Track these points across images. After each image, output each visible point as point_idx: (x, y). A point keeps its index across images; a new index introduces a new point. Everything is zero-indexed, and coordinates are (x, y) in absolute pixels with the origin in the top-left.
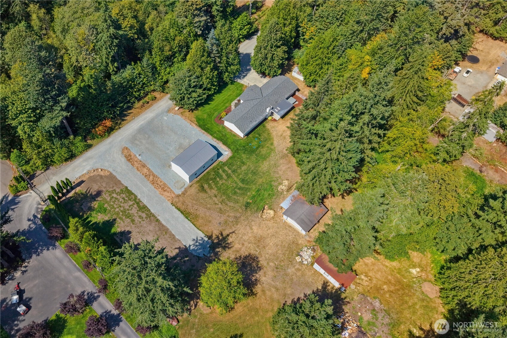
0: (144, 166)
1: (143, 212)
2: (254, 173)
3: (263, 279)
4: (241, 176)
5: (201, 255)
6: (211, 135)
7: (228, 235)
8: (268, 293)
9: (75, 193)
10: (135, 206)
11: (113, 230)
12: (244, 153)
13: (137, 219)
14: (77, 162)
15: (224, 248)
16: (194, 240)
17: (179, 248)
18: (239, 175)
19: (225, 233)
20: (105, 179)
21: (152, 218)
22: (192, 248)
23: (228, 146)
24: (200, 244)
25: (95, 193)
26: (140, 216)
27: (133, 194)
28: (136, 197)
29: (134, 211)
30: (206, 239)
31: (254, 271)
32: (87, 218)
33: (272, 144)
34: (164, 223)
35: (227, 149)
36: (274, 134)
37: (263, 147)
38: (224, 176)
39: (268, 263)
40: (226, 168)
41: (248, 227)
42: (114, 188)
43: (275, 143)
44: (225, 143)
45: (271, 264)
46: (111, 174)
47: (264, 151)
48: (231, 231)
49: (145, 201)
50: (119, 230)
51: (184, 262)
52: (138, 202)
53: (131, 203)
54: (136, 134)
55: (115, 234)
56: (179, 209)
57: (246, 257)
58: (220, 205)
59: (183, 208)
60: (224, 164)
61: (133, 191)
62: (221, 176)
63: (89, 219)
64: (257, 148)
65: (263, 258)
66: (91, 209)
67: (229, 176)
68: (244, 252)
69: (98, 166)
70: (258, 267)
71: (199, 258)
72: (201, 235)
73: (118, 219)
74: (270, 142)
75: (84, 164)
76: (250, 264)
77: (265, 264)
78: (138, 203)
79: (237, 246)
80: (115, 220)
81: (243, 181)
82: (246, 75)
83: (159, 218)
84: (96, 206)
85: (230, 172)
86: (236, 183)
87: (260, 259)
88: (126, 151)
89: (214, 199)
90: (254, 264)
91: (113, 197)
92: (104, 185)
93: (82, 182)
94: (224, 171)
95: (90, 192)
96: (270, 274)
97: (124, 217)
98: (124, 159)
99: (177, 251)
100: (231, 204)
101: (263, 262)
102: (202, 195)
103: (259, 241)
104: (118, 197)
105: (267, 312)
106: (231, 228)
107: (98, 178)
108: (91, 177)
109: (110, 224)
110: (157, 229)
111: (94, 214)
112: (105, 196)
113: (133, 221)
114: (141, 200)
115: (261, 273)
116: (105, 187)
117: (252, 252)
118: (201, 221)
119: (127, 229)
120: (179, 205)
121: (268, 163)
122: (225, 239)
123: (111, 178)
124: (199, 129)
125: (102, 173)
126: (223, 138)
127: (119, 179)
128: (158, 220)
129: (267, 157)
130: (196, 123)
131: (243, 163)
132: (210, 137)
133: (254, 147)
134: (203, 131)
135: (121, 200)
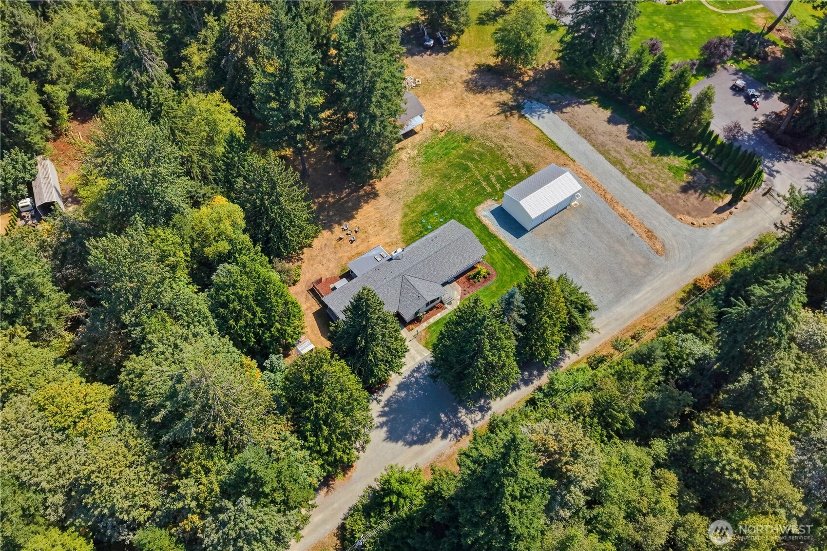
0: (623, 216)
1: (615, 157)
2: (446, 177)
3: (464, 74)
4: (469, 175)
5: (535, 102)
6: (506, 248)
7: (498, 114)
8: (462, 63)
9: (722, 198)
10: (627, 166)
11: (653, 144)
12: (455, 207)
13: (622, 151)
15: (505, 104)
16: (543, 117)
17: (562, 112)
18: (472, 177)
19: (502, 117)
20: (681, 209)
21: (601, 149)
22: (546, 111)
23: (479, 221)
24: (535, 112)
25: (690, 192)
26: (618, 152)
27: (633, 182)
28: (628, 177)
29: (628, 161)
30: (527, 115)
31: (473, 81)
32: (693, 163)
33: (405, 215)
34: (585, 141)
35: (484, 219)
36: (397, 232)
37: (423, 212)
38: (494, 179)
39: (455, 84)
40: (489, 190)
41: (471, 118)
42: (664, 195)
43: (398, 216)
44: (484, 228)
45: (451, 83)
46: (674, 215)
47: (423, 206)
48: (494, 118)
49: (614, 171)
50: (645, 143)
51: (555, 100)
53: (634, 171)
54: (645, 277)
55: (650, 140)
56: (564, 153)
57: (480, 92)
58: (505, 145)
59: (558, 153)
60: (490, 196)
61: (634, 185)
62: (497, 180)
63: (690, 161)
64: (432, 212)
65: (460, 89)
66: (692, 173)
67: (487, 178)
68: (481, 97)
69: (700, 232)
70: (467, 83)
71: (538, 100)
72: (534, 120)
73: (649, 154)
74: (408, 219)
75: (724, 238)
76: (476, 86)
77: (458, 84)
78: (624, 169)
79: (489, 103)
80: (653, 155)
81: (466, 169)
82: (414, 371)
83: (592, 148)
84: (685, 175)
85: (484, 184)
86: (477, 167)
87: (464, 89)
88: (659, 247)
89: (512, 154)
90: (472, 86)
91: (664, 183)
92: (681, 202)
93: (718, 212)
94: (493, 186)
95: (698, 194)
96: (456, 76)
97: (641, 156)
98: (659, 233)
99: (564, 110)
100: (488, 143)
101: (461, 87)
102: (530, 161)
103: (460, 103)
104: (655, 182)
105: (467, 52)
106: (494, 121)
107: (693, 213)
108: (707, 217)
109: (659, 152)
110: (593, 136)
111: (685, 166)
112: (676, 187)
113: (628, 150)
114: (620, 174)
116: (679, 198)
117: (471, 96)
118: (534, 135)
119: (633, 142)
120: (564, 157)
121: (422, 188)
122: (504, 112)
123: (673, 211)
125: (690, 219)
126: (487, 238)
127: (658, 205)
128: (593, 146)
129: (419, 196)
131: (459, 192)
132: (509, 245)
133: (436, 214)
134: (520, 257)
135: (650, 177)
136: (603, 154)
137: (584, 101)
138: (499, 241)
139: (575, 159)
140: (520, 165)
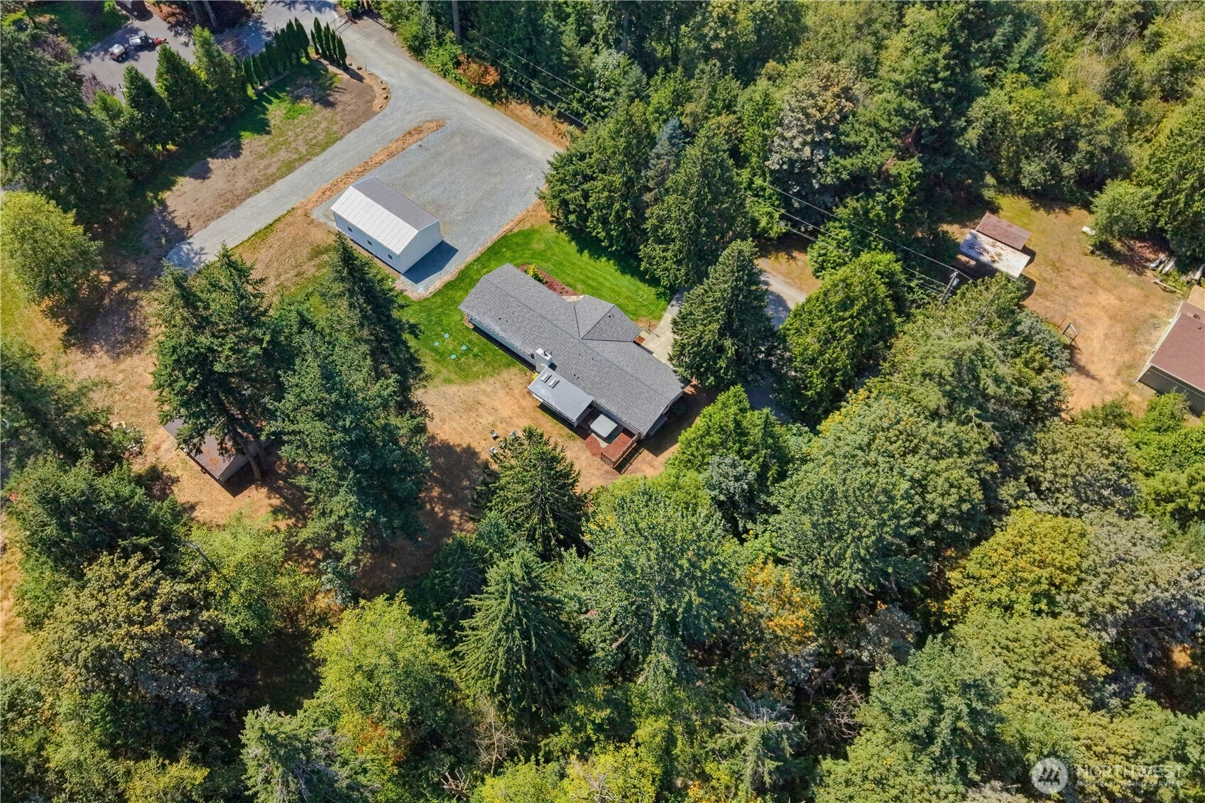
0: (391, 155)
1: (279, 169)
3: (92, 363)
5: (166, 262)
6: (477, 260)
9: (336, 75)
10: (295, 156)
11: (246, 133)
12: (419, 322)
13: (264, 162)
14: (407, 63)
16: (202, 249)
17: (189, 227)
20: (364, 107)
21: (263, 183)
22: (185, 247)
23: (439, 293)
24: (190, 259)
25: (332, 100)
26: (270, 165)
27: (324, 150)
28: (316, 155)
29: (283, 155)
31: (113, 348)
32: (277, 97)
33: (448, 381)
34: (250, 200)
35: (432, 289)
36: (483, 386)
37: (435, 360)
39: (123, 371)
42: (341, 123)
43: (452, 389)
44: (449, 286)
45: (121, 376)
46: (376, 113)
47: (424, 363)
49: (306, 169)
50: (245, 141)
51: (159, 238)
52: (303, 159)
53: (303, 150)
54: (483, 136)
55: (238, 137)
56: (279, 220)
57: (145, 334)
58: (273, 283)
59: (281, 226)
61: (330, 149)
63: (275, 101)
64: (435, 350)
65: (137, 364)
66: (297, 99)
69: (399, 93)
70: (118, 355)
71: (160, 259)
72: (210, 258)
73: (268, 137)
74: (453, 376)
75: (402, 74)
76: (128, 341)
77: (122, 367)
78: (301, 159)
80: (269, 133)
83: (263, 192)
84: (303, 105)
87: (136, 357)
88: (433, 125)
89: (293, 273)
90: (128, 347)
91: (319, 123)
92: (350, 108)
93: (360, 79)
95: (335, 93)
96: (100, 375)
97: (272, 144)
98: (411, 125)
99: (183, 226)
101: (129, 362)
102: (306, 251)
104: (319, 130)
107: (369, 98)
108: (370, 87)
109: (262, 127)
110: (237, 193)
111: (286, 104)
112: (328, 112)
113: (262, 157)
114: (311, 163)
115: (106, 359)
116: (344, 109)
119: (245, 152)
120: (287, 220)
123: (368, 114)
124: (495, 236)
125: (379, 100)
126: (467, 281)
127: (363, 126)
128: (259, 191)
130: (516, 230)
132: (470, 259)
133: (436, 344)
134: (489, 244)
135: (312, 135)
136: (274, 181)
137: (157, 208)
138: (468, 268)
139: (289, 208)
140: (316, 261)
